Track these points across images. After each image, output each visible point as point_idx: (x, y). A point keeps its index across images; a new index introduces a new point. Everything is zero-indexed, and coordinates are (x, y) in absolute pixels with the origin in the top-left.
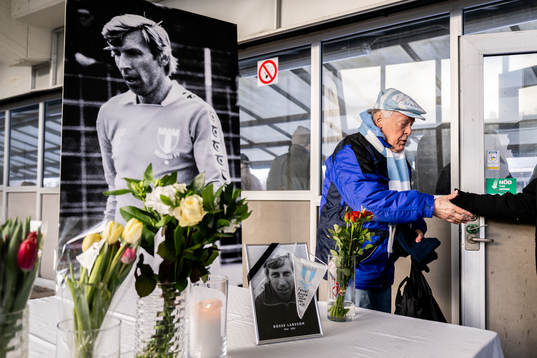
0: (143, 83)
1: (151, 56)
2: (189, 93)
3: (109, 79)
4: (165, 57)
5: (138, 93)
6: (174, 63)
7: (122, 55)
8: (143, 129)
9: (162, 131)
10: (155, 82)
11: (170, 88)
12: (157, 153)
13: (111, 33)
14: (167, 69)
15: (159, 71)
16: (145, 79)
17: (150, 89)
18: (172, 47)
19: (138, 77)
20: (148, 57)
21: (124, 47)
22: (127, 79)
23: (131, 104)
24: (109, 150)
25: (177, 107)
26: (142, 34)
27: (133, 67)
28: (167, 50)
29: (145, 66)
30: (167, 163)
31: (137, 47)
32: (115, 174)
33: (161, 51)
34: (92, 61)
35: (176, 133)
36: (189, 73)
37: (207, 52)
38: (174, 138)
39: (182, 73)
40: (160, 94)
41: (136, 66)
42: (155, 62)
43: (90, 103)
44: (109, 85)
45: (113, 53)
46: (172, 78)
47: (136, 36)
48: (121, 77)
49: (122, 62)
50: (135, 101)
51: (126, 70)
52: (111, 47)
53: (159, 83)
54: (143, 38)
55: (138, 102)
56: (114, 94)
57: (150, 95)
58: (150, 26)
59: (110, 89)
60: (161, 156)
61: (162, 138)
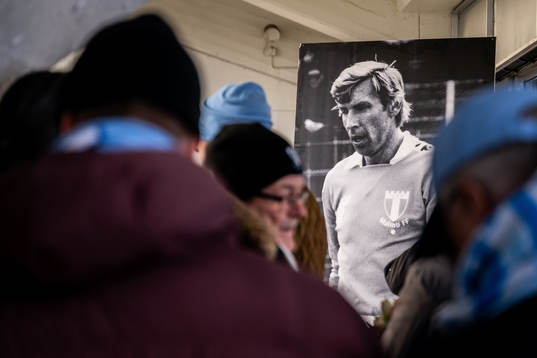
0: (370, 141)
1: (380, 106)
2: (424, 144)
3: (336, 142)
4: (397, 105)
5: (364, 154)
6: (407, 110)
7: (350, 111)
8: (368, 195)
9: (388, 195)
10: (384, 137)
11: (401, 141)
12: (383, 221)
13: (340, 89)
14: (398, 118)
15: (388, 123)
16: (373, 136)
17: (378, 147)
18: (405, 90)
19: (366, 135)
20: (377, 108)
21: (352, 103)
22: (355, 139)
23: (356, 167)
24: (333, 221)
25: (408, 164)
26: (372, 82)
27: (361, 124)
28: (400, 96)
29: (374, 121)
30: (393, 232)
31: (367, 99)
32: (338, 247)
33: (393, 98)
34: (320, 126)
35: (406, 196)
36: (425, 119)
37: (451, 86)
38: (402, 202)
39: (417, 119)
40: (389, 151)
41: (364, 122)
42: (385, 113)
43: (318, 172)
44: (336, 149)
45: (340, 112)
46: (403, 129)
47: (365, 87)
48: (347, 138)
49: (349, 121)
50: (360, 163)
51: (353, 129)
52: (339, 105)
53: (389, 137)
54: (373, 86)
55: (364, 164)
56: (340, 159)
57: (378, 154)
58: (382, 70)
59: (336, 155)
60: (387, 224)
61: (390, 203)
